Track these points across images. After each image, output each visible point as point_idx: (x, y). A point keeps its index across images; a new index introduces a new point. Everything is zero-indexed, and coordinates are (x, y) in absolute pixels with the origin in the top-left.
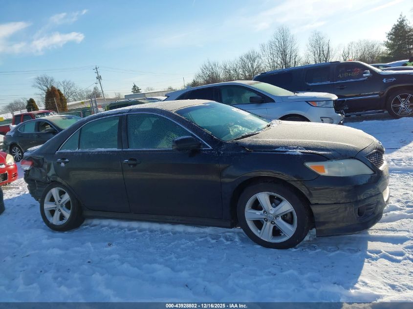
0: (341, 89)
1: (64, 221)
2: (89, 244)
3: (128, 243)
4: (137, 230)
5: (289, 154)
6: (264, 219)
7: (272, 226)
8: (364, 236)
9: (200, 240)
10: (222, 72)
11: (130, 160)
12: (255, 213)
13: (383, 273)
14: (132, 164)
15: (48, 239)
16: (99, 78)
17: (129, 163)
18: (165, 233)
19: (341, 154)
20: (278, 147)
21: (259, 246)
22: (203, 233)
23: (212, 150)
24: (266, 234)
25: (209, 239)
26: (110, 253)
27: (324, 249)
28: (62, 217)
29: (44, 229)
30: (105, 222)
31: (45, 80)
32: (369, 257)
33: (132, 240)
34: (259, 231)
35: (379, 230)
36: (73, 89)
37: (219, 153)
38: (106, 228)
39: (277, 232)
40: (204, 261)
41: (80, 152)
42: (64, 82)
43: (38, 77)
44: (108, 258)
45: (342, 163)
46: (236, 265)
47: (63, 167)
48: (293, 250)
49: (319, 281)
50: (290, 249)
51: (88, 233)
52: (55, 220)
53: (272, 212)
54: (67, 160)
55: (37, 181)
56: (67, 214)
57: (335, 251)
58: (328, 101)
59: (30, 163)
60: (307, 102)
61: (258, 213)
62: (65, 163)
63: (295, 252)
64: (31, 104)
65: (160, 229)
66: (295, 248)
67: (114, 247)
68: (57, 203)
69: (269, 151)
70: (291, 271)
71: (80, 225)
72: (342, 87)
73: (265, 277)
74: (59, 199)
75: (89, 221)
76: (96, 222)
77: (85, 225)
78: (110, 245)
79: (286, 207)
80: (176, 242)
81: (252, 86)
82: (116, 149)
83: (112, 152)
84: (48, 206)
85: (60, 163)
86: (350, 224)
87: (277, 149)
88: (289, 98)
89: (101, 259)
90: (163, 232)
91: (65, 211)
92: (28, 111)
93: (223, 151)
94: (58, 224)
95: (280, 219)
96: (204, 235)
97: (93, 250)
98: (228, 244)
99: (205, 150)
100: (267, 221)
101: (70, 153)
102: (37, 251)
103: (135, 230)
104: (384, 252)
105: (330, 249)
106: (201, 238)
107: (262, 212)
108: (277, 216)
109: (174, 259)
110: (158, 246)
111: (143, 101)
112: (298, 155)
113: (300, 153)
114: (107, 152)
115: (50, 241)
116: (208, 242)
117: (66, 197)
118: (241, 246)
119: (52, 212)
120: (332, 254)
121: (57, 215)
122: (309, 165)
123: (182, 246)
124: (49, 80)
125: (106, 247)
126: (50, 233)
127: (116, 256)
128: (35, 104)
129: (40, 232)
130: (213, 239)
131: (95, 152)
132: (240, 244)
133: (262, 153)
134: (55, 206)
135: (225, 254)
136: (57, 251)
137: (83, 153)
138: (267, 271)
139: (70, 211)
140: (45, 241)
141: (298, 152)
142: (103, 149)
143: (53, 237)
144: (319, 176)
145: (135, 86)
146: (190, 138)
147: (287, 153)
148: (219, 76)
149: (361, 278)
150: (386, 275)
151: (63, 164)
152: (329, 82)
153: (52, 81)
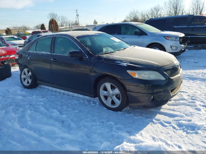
0: (192, 31)
1: (29, 84)
2: (34, 96)
3: (51, 98)
4: (58, 93)
5: (120, 65)
6: (108, 95)
7: (111, 100)
8: (158, 111)
9: (82, 101)
10: (140, 16)
11: (53, 59)
12: (104, 92)
13: (154, 131)
14: (55, 61)
15: (20, 91)
16: (78, 15)
17: (53, 61)
18: (69, 96)
19: (147, 68)
20: (117, 61)
21: (105, 108)
22: (85, 98)
23: (88, 59)
24: (108, 103)
25: (86, 101)
26: (41, 102)
27: (134, 114)
28: (28, 82)
29: (21, 87)
30: (47, 87)
31: (53, 15)
32: (153, 122)
33: (53, 97)
34: (106, 101)
35: (167, 109)
36: (65, 20)
37: (90, 61)
38: (46, 90)
39: (113, 103)
40: (77, 111)
41: (36, 53)
42: (62, 17)
43: (50, 13)
44: (39, 103)
45: (146, 72)
46: (90, 116)
47: (28, 59)
48: (119, 113)
49: (121, 129)
50: (119, 112)
51: (38, 91)
52: (25, 83)
53: (111, 93)
54: (30, 56)
55: (21, 65)
56: (30, 81)
57: (139, 116)
58: (176, 37)
59: (18, 55)
60: (164, 37)
61: (105, 92)
62: (30, 57)
63: (120, 113)
64: (43, 27)
65: (68, 94)
66: (121, 112)
67: (44, 99)
68: (26, 75)
69: (112, 62)
70: (112, 123)
71: (36, 87)
72: (193, 30)
73: (98, 123)
74: (27, 74)
75: (41, 86)
76: (43, 86)
77: (39, 87)
78: (43, 98)
79: (117, 91)
80: (71, 101)
81: (137, 25)
82: (49, 53)
83: (47, 54)
84: (23, 76)
85: (28, 57)
86: (148, 104)
87: (116, 62)
88: (155, 34)
89: (36, 104)
90: (68, 95)
91: (29, 79)
92: (41, 30)
93: (92, 60)
94: (26, 85)
95: (114, 97)
96: (85, 99)
97: (35, 99)
98: (93, 105)
99: (84, 59)
100: (109, 97)
101: (32, 53)
102: (13, 96)
103: (57, 92)
104: (162, 121)
105: (137, 115)
106: (83, 100)
107: (107, 92)
108: (113, 95)
109: (65, 109)
110: (62, 101)
111: (89, 29)
112: (124, 66)
113: (126, 65)
114: (46, 54)
115: (20, 92)
116: (84, 102)
117: (30, 73)
118: (98, 107)
119: (25, 79)
120: (136, 118)
121: (26, 81)
122: (129, 72)
123: (72, 103)
124: (55, 15)
125: (41, 98)
126: (23, 89)
127: (42, 103)
128: (44, 26)
129: (19, 87)
130: (87, 102)
131: (41, 54)
132: (98, 106)
133: (109, 63)
134: (26, 77)
135: (88, 110)
136: (20, 97)
137: (37, 53)
138: (101, 120)
139: (31, 80)
140: (19, 92)
141: (125, 64)
142: (44, 53)
143: (23, 91)
144: (133, 78)
145: (95, 21)
146: (78, 52)
147: (120, 64)
148: (138, 18)
149: (142, 132)
150: (155, 132)
151: (29, 58)
152: (185, 26)
153: (56, 15)
